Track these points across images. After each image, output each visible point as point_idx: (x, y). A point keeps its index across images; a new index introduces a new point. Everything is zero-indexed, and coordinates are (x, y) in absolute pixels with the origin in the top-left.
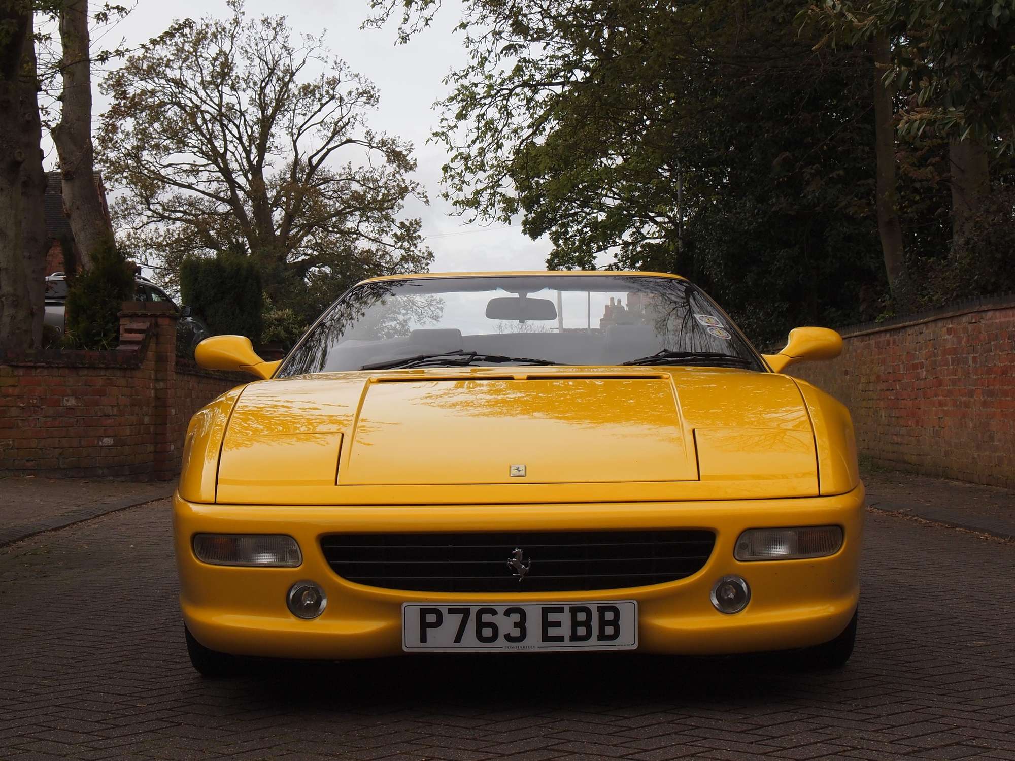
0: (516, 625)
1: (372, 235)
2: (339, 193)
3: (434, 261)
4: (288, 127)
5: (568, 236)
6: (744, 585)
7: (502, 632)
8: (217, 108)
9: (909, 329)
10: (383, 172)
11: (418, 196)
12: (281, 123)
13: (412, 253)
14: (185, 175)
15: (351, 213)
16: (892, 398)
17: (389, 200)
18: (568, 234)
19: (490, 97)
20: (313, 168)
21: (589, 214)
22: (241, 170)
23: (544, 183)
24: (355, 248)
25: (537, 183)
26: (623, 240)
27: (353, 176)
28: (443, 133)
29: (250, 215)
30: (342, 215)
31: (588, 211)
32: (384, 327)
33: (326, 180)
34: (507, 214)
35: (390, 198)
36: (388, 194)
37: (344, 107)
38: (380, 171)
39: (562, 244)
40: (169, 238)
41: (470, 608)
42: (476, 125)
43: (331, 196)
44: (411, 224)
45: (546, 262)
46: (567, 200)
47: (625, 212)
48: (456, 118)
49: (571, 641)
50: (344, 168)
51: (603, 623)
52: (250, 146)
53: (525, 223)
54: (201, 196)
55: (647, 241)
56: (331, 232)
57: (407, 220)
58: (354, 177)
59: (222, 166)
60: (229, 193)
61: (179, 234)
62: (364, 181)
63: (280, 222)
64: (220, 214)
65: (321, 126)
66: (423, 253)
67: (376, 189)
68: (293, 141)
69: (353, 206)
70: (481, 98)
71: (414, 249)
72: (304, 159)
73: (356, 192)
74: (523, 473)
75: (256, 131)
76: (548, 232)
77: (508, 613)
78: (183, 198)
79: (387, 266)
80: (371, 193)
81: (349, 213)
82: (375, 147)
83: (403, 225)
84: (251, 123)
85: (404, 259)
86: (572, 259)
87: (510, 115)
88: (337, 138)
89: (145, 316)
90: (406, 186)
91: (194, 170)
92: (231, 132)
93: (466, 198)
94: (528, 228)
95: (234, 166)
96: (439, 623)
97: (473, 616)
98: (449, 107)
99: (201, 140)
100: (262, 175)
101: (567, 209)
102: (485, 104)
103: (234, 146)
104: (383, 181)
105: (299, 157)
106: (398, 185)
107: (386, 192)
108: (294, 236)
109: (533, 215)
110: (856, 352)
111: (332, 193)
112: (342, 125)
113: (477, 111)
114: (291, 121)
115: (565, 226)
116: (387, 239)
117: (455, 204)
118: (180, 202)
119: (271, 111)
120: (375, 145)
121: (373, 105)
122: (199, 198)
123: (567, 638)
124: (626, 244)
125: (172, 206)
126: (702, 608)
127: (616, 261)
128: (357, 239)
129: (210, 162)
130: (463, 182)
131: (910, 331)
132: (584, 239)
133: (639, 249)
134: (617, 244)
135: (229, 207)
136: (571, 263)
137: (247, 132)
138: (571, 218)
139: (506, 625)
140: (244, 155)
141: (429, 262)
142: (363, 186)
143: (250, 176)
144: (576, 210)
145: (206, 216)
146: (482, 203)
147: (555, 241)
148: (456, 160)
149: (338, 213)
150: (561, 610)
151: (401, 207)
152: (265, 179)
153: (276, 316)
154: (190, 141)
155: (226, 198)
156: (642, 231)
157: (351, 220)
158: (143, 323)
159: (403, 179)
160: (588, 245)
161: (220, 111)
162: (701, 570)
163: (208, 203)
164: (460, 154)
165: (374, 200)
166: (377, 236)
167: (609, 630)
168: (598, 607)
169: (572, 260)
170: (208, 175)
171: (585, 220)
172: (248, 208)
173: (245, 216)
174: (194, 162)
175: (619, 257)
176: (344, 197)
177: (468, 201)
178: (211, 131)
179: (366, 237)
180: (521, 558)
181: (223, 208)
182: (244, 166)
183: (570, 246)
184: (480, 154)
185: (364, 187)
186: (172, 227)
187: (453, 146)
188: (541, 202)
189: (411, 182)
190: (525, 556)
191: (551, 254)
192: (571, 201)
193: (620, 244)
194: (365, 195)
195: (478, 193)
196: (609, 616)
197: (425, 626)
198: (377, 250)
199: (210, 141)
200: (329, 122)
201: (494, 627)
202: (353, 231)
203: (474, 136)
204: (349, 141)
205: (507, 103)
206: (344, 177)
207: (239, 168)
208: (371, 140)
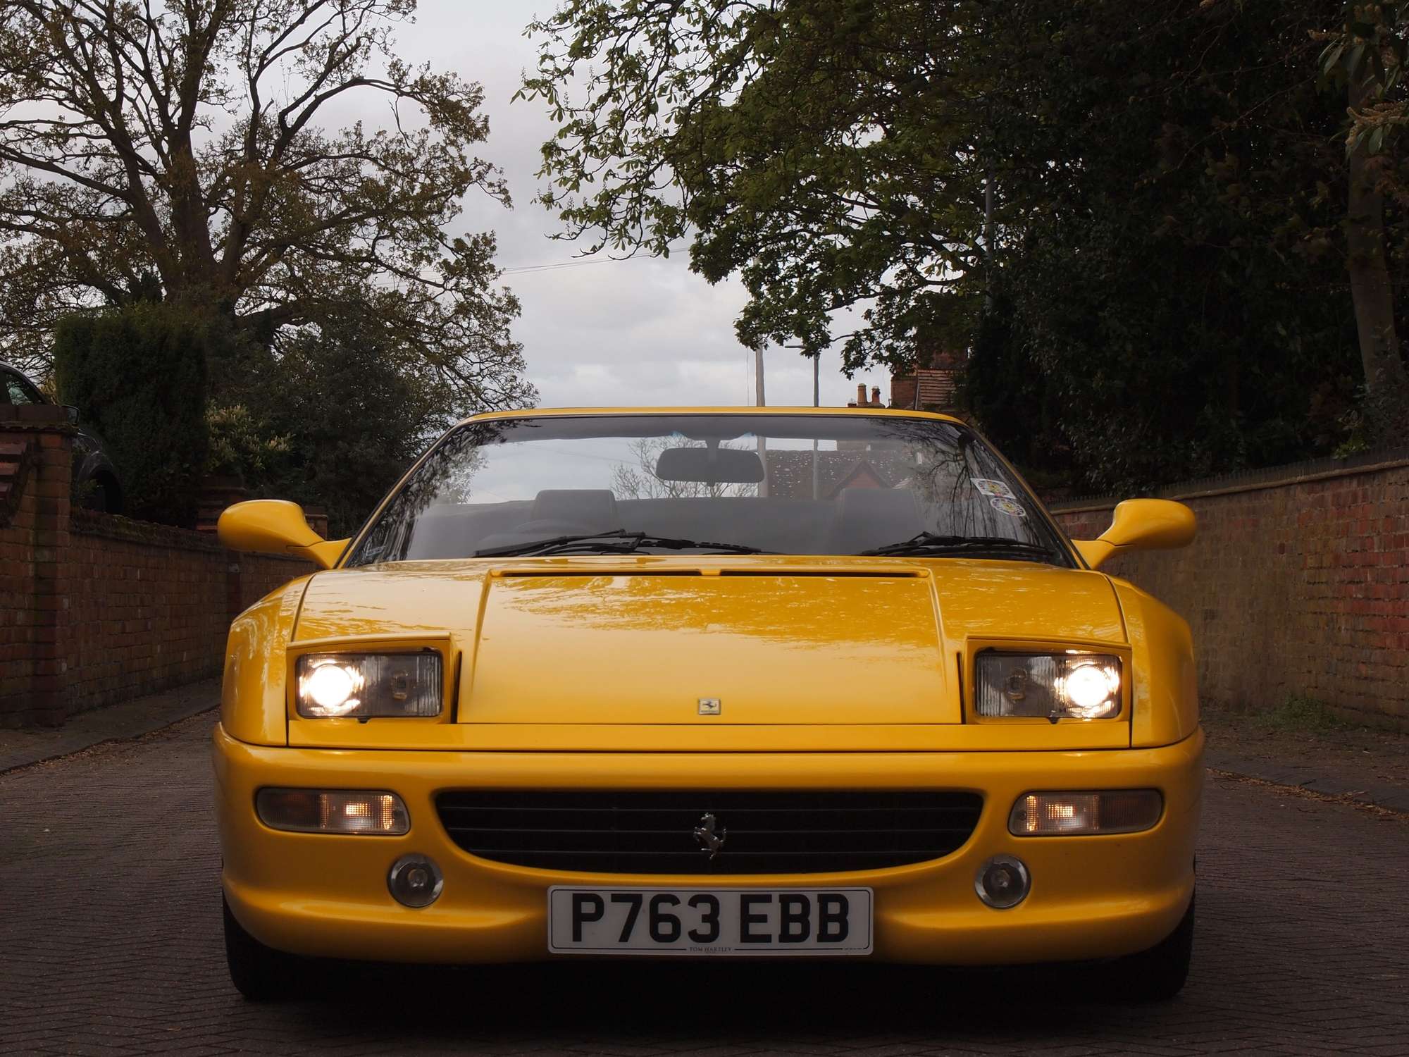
0: (705, 919)
1: (399, 264)
2: (337, 182)
3: (519, 314)
4: (242, 53)
5: (777, 278)
6: (1022, 869)
7: (686, 928)
8: (103, 13)
9: (1389, 474)
10: (423, 141)
11: (490, 190)
12: (228, 45)
13: (476, 300)
14: (39, 142)
15: (361, 222)
16: (1359, 596)
17: (435, 197)
18: (778, 273)
19: (636, 14)
20: (288, 134)
21: (817, 235)
22: (148, 133)
23: (734, 175)
24: (368, 288)
25: (721, 174)
26: (882, 286)
27: (365, 149)
28: (545, 83)
29: (165, 221)
30: (343, 225)
31: (815, 230)
32: (420, 441)
33: (313, 156)
34: (663, 238)
35: (436, 193)
36: (433, 186)
37: (349, 15)
38: (417, 139)
39: (766, 292)
40: (11, 264)
41: (641, 895)
42: (608, 66)
43: (322, 187)
44: (475, 242)
45: (736, 326)
46: (779, 208)
47: (887, 233)
48: (570, 54)
49: (780, 941)
50: (347, 134)
51: (825, 918)
52: (167, 89)
53: (696, 250)
54: (71, 183)
55: (929, 288)
56: (321, 257)
57: (468, 235)
58: (367, 151)
59: (113, 127)
60: (126, 179)
61: (29, 258)
62: (387, 159)
63: (223, 235)
64: (107, 219)
65: (305, 52)
66: (499, 300)
67: (410, 175)
68: (250, 79)
69: (364, 208)
70: (618, 18)
71: (481, 293)
72: (272, 115)
73: (372, 181)
74: (716, 709)
75: (180, 59)
76: (740, 269)
77: (694, 902)
78: (36, 185)
79: (428, 323)
80: (400, 182)
81: (355, 220)
82: (408, 94)
83: (459, 245)
84: (169, 44)
85: (462, 309)
86: (785, 320)
87: (671, 50)
88: (335, 75)
89: (18, 430)
90: (466, 170)
91: (60, 134)
92: (128, 59)
93: (586, 205)
94: (703, 261)
95: (136, 126)
96: (598, 914)
97: (645, 906)
98: (558, 33)
99: (71, 74)
100: (190, 146)
101: (776, 225)
102: (625, 29)
103: (135, 86)
104: (423, 159)
105: (262, 110)
106: (452, 168)
107: (428, 181)
108: (252, 262)
109: (713, 236)
110: (1299, 511)
111: (323, 181)
112: (344, 50)
113: (609, 43)
114: (248, 42)
115: (772, 256)
116: (429, 272)
117: (565, 216)
118: (29, 195)
119: (208, 21)
120: (407, 90)
121: (405, 13)
122: (67, 187)
123: (775, 938)
124: (888, 293)
125: (18, 203)
126: (964, 900)
127: (867, 325)
128: (370, 271)
129: (90, 119)
130: (582, 174)
131: (1392, 477)
132: (808, 282)
133: (912, 303)
134: (872, 293)
135: (124, 206)
136: (784, 329)
137: (161, 61)
138: (784, 243)
139: (691, 918)
140: (154, 105)
141: (510, 317)
142: (383, 168)
143: (165, 147)
144: (794, 227)
145: (79, 222)
146: (617, 216)
147: (753, 286)
148: (568, 135)
149: (334, 221)
150: (767, 899)
151: (456, 210)
152: (195, 154)
153: (217, 418)
154: (51, 75)
155: (118, 187)
156: (919, 268)
157: (360, 234)
158: (15, 443)
159: (461, 156)
160: (815, 294)
161: (109, 19)
162: (960, 849)
163: (84, 197)
164: (577, 123)
165: (404, 196)
166: (410, 265)
167: (834, 928)
168: (819, 896)
169: (787, 324)
170: (86, 144)
171: (811, 247)
172: (162, 207)
173: (157, 222)
174: (60, 118)
175: (875, 317)
176: (346, 189)
177: (590, 211)
178: (90, 56)
179: (389, 267)
180: (714, 827)
181: (112, 208)
182: (153, 126)
183: (782, 296)
184: (613, 124)
185: (387, 172)
186: (14, 243)
187: (563, 107)
188: (728, 212)
189: (477, 162)
190: (719, 825)
191: (746, 311)
192: (784, 208)
193: (876, 294)
194: (388, 186)
195: (609, 197)
196: (834, 908)
197: (579, 918)
198: (411, 292)
199: (89, 77)
200: (319, 44)
201: (675, 921)
202: (364, 255)
203: (603, 88)
204: (358, 81)
205: (667, 27)
206: (347, 150)
207: (143, 130)
208: (400, 80)
